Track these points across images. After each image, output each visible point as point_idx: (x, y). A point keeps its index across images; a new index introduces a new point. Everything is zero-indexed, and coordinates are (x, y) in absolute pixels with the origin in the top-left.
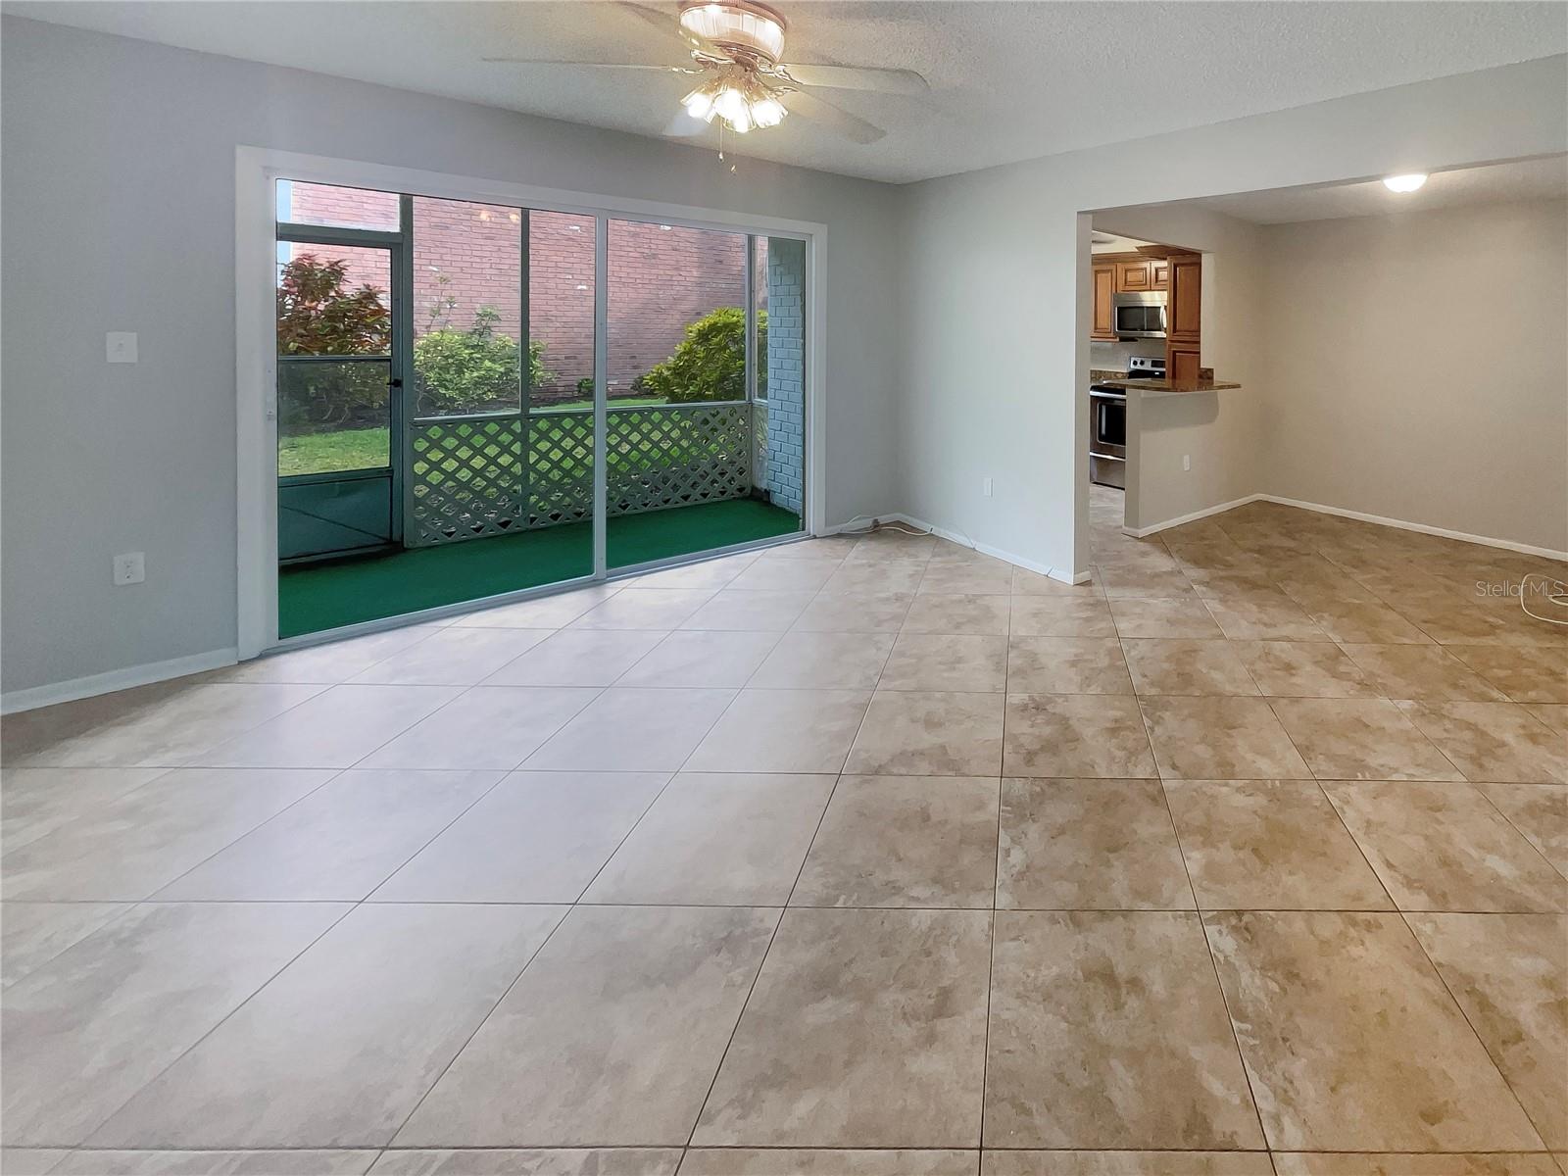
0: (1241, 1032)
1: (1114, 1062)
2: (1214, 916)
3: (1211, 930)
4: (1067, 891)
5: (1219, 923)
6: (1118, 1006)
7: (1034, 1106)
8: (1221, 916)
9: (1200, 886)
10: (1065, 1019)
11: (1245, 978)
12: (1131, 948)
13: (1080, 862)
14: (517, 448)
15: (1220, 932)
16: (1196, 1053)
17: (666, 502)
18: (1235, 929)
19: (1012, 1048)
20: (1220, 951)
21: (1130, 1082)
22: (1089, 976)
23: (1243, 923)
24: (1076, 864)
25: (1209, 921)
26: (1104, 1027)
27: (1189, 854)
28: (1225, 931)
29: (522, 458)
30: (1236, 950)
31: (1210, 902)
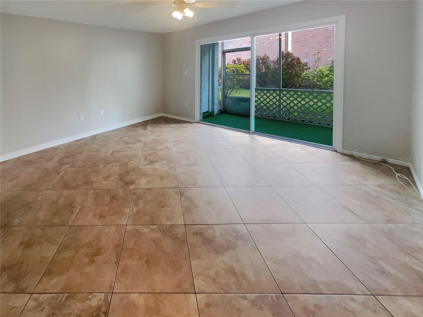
0: (63, 296)
1: (73, 253)
2: (108, 300)
3: (102, 296)
4: (130, 244)
5: (104, 301)
6: (87, 256)
7: (73, 235)
8: (108, 304)
9: (124, 297)
10: (89, 242)
11: (79, 305)
12: (103, 263)
13: (142, 249)
14: (278, 98)
15: (100, 300)
16: (65, 277)
17: (328, 125)
18: (99, 309)
19: (87, 230)
20: (92, 297)
21: (67, 256)
22: (99, 249)
23: (101, 314)
24: (141, 248)
25: (106, 296)
26: (83, 251)
27: (142, 296)
28: (100, 302)
29: (279, 101)
30: (91, 305)
31: (115, 300)
